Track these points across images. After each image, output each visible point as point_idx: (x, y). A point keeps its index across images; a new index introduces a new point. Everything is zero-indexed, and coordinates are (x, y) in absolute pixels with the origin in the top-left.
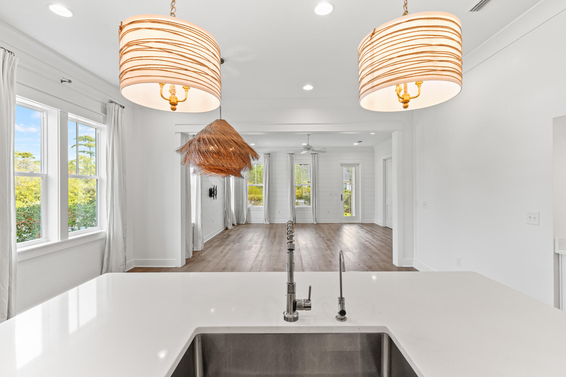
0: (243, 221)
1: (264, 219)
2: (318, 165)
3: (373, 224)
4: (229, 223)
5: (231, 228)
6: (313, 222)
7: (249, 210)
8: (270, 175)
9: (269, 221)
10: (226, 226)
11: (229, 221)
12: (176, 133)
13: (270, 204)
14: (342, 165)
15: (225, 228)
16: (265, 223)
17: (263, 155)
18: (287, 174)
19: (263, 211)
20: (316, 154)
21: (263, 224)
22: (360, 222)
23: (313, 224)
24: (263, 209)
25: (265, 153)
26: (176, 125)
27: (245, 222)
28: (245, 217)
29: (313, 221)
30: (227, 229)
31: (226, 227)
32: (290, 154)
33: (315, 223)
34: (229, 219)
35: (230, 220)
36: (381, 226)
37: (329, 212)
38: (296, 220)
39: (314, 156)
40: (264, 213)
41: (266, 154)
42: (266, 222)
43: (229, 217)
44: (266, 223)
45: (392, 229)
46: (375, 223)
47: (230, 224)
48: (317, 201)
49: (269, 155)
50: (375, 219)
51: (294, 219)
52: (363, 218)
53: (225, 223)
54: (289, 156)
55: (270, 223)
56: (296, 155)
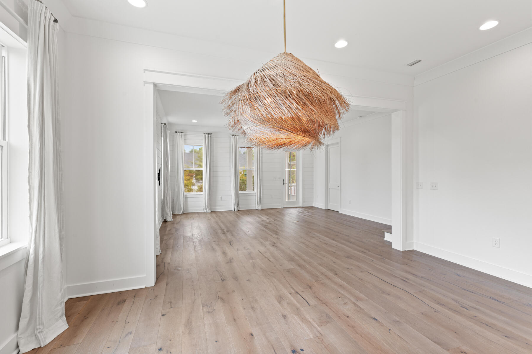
0: (180, 210)
1: (205, 207)
5: (171, 219)
6: (257, 208)
7: (186, 198)
8: (211, 157)
9: (210, 209)
10: (164, 218)
12: (146, 83)
13: (211, 191)
17: (203, 135)
18: (230, 157)
19: (203, 198)
21: (204, 212)
22: (301, 206)
24: (203, 196)
25: (206, 133)
26: (145, 70)
27: (181, 212)
28: (182, 206)
30: (167, 222)
31: (165, 220)
32: (233, 135)
33: (260, 209)
34: (167, 209)
35: (169, 210)
36: (323, 208)
37: (272, 197)
38: (240, 206)
40: (205, 200)
42: (207, 210)
43: (167, 207)
44: (207, 211)
46: (314, 206)
47: (169, 215)
48: (262, 185)
49: (210, 136)
50: (314, 203)
51: (238, 205)
52: (304, 201)
53: (162, 215)
54: (232, 137)
55: (211, 212)
56: (239, 137)
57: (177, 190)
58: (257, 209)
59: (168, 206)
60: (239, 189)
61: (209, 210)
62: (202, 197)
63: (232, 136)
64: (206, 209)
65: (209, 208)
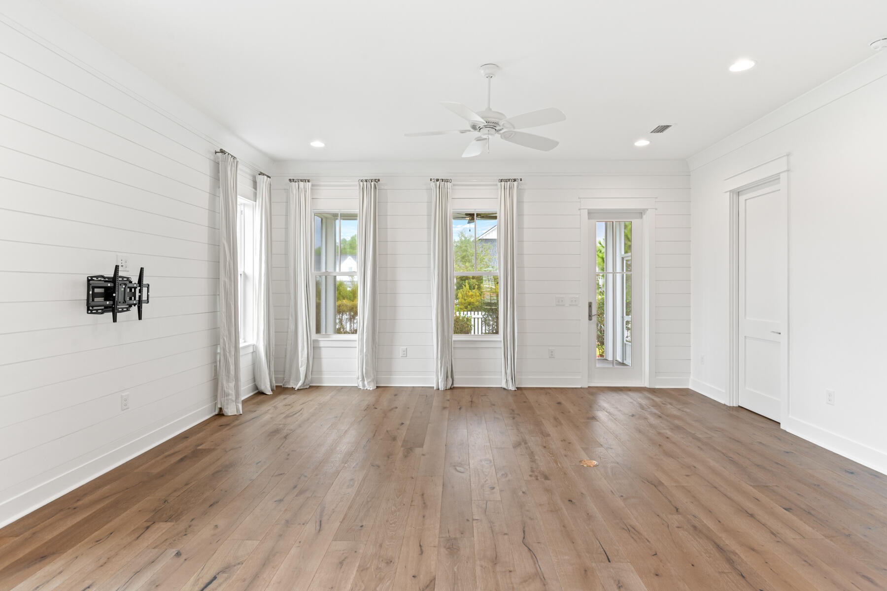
0: (298, 380)
1: (360, 374)
2: (520, 215)
3: (686, 392)
4: (228, 395)
5: (238, 410)
6: (504, 386)
7: (315, 347)
9: (375, 379)
10: (219, 407)
11: (230, 387)
13: (377, 330)
14: (592, 214)
15: (217, 412)
16: (361, 387)
17: (357, 183)
18: (429, 241)
19: (357, 349)
20: (515, 180)
21: (356, 388)
22: (646, 384)
23: (505, 392)
24: (356, 344)
27: (301, 383)
28: (302, 370)
29: (504, 381)
30: (223, 415)
31: (221, 409)
32: (437, 180)
33: (511, 387)
34: (228, 381)
35: (231, 385)
36: (723, 402)
37: (552, 356)
38: (455, 377)
39: (510, 188)
40: (361, 356)
41: (366, 181)
42: (366, 383)
43: (228, 376)
44: (364, 386)
45: (780, 423)
46: (691, 387)
47: (232, 397)
48: (518, 320)
49: (375, 185)
50: (692, 377)
51: (450, 374)
52: (655, 372)
53: (215, 397)
54: (434, 186)
55: (377, 387)
56: (454, 185)
57: (292, 327)
58: (504, 389)
59: (228, 371)
60: (452, 329)
61: (368, 383)
62: (356, 347)
63: (432, 184)
64: (363, 380)
65: (372, 377)
